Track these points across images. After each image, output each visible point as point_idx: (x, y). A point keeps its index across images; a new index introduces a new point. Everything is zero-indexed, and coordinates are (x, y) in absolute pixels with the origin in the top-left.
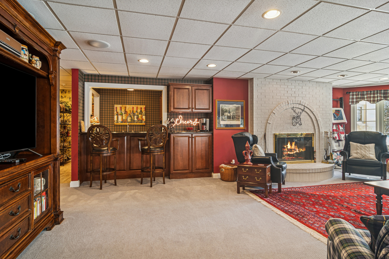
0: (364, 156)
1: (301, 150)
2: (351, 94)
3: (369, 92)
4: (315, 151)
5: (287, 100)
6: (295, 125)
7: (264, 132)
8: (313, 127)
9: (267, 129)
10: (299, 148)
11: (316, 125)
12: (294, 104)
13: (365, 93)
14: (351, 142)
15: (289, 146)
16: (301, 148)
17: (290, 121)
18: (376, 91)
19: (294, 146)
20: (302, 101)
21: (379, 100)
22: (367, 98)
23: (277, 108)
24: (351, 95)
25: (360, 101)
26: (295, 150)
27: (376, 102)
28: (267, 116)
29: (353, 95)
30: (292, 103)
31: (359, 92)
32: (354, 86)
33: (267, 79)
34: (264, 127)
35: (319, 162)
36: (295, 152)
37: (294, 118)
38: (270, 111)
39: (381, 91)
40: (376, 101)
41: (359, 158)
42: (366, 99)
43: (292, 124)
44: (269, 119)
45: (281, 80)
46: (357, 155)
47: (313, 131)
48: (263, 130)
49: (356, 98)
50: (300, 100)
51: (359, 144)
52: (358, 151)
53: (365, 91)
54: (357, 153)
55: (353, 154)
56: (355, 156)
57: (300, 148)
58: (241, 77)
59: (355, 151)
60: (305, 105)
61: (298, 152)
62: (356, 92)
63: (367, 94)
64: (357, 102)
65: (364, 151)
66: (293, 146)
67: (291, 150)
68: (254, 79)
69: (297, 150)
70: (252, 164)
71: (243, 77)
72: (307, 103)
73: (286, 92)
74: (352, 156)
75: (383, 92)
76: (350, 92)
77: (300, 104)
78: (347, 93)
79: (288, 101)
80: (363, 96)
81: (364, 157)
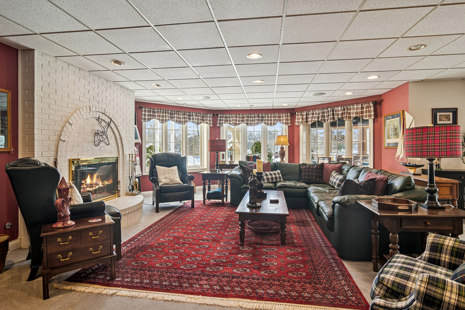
0: (172, 180)
1: (106, 183)
2: (143, 109)
3: (159, 110)
4: (120, 181)
5: (89, 104)
6: (98, 145)
7: (54, 158)
8: (116, 148)
9: (59, 152)
10: (102, 181)
11: (120, 145)
12: (97, 112)
13: (156, 110)
14: (157, 166)
15: (88, 181)
16: (106, 181)
17: (91, 138)
18: (165, 110)
19: (96, 180)
20: (106, 109)
21: (167, 120)
22: (158, 116)
23: (75, 115)
24: (143, 111)
25: (152, 119)
26: (96, 184)
27: (164, 122)
28: (59, 128)
29: (145, 111)
30: (94, 110)
31: (151, 109)
32: (147, 101)
33: (58, 59)
34: (53, 148)
35: (123, 195)
36: (97, 187)
37: (97, 134)
38: (64, 119)
39: (169, 111)
40: (164, 120)
41: (168, 184)
42: (157, 118)
43: (94, 143)
44: (62, 134)
45: (80, 69)
46: (166, 180)
47: (116, 154)
48: (53, 154)
49: (148, 115)
50: (104, 107)
51: (165, 168)
52: (167, 176)
53: (156, 109)
54: (166, 178)
55: (162, 180)
56: (164, 182)
57: (104, 181)
58: (6, 37)
59: (164, 176)
60: (109, 116)
61: (102, 186)
62: (148, 108)
63: (158, 112)
64: (149, 119)
65: (171, 175)
66: (94, 180)
67: (91, 185)
68: (36, 53)
69: (99, 184)
70: (73, 223)
71: (12, 39)
72: (112, 113)
73: (87, 92)
74: (161, 182)
75: (169, 112)
76: (143, 108)
77: (104, 114)
78: (139, 107)
79: (90, 107)
80: (155, 114)
81: (172, 182)
